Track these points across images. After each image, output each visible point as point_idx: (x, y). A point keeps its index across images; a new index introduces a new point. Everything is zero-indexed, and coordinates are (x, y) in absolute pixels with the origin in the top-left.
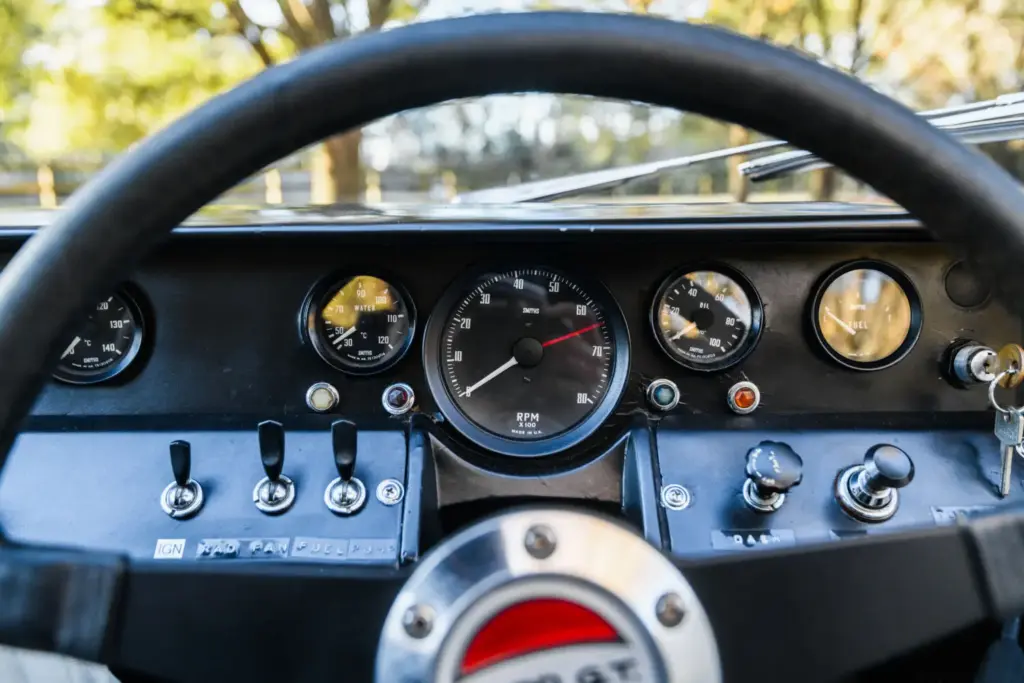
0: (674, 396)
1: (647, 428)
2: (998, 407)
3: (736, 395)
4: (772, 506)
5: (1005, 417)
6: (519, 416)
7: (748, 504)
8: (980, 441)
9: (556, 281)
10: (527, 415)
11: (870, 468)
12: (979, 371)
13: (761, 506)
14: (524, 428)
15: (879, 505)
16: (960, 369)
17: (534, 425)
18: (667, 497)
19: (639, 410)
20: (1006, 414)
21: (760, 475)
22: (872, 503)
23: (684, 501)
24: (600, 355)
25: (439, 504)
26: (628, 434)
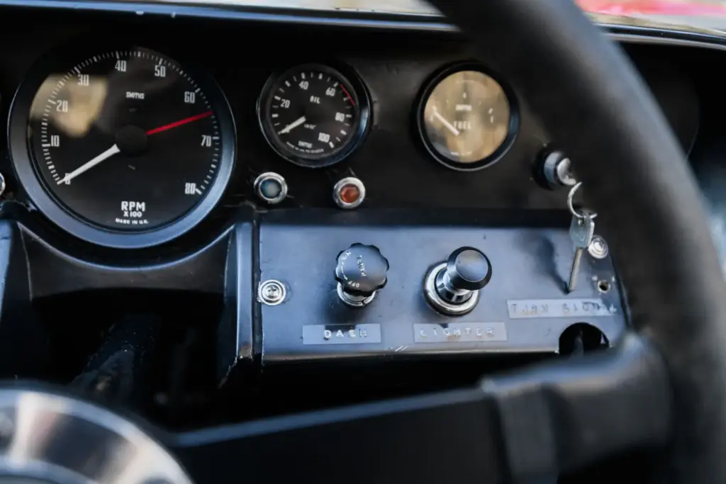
0: (281, 190)
1: (252, 222)
2: (574, 213)
3: (342, 190)
4: (363, 302)
5: (579, 222)
6: (124, 205)
7: (340, 299)
8: (556, 237)
9: (162, 64)
10: (132, 204)
11: (452, 270)
12: (564, 177)
13: (352, 302)
14: (129, 218)
15: (460, 301)
16: (548, 171)
17: (140, 215)
18: (264, 292)
19: (248, 203)
20: (580, 219)
21: (346, 279)
22: (454, 299)
23: (280, 296)
24: (209, 144)
25: (31, 296)
26: (232, 227)
